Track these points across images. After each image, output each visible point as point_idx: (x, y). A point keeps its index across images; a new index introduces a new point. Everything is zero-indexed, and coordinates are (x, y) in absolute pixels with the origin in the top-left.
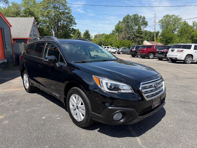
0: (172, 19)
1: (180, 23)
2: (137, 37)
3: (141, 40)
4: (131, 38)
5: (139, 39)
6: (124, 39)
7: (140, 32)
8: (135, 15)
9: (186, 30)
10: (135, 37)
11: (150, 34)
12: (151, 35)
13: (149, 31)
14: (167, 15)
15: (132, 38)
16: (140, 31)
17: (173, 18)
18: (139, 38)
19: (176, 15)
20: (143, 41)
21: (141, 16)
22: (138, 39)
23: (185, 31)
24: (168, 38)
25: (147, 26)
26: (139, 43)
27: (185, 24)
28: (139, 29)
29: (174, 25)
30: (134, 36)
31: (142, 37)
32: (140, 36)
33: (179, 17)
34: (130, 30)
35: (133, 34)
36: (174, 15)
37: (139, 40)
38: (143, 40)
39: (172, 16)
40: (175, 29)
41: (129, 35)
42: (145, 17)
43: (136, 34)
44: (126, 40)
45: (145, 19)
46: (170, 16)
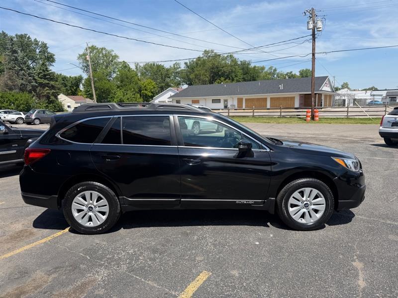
0: (101, 55)
1: (117, 64)
2: (43, 86)
3: (53, 93)
4: (29, 88)
5: (47, 91)
6: (11, 89)
7: (47, 75)
8: (21, 37)
9: (130, 78)
10: (37, 85)
11: (64, 80)
12: (66, 82)
13: (60, 74)
14: (93, 46)
15: (31, 88)
16: (46, 73)
17: (103, 54)
18: (47, 88)
19: (108, 49)
20: (58, 95)
21: (35, 40)
22: (45, 90)
23: (127, 78)
24: (102, 90)
25: (54, 64)
26: (50, 100)
27: (126, 67)
28: (45, 69)
29: (107, 67)
30: (34, 84)
31: (53, 87)
32: (48, 83)
33: (113, 54)
34: (22, 69)
35: (31, 79)
36: (105, 49)
37: (49, 93)
38: (57, 93)
39: (102, 49)
40: (109, 74)
41: (21, 81)
42: (46, 44)
43: (39, 79)
44: (17, 90)
45: (47, 49)
46: (97, 48)
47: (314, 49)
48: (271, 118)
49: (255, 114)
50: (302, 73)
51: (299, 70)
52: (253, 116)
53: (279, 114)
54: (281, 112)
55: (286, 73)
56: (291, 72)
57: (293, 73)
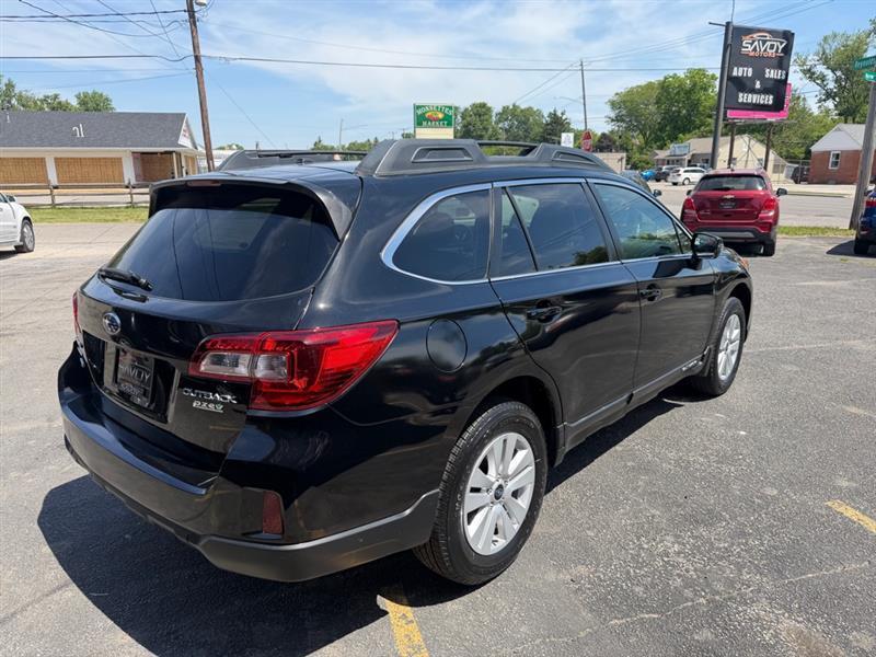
47: (196, 47)
48: (105, 208)
49: (58, 200)
50: (84, 101)
51: (77, 93)
52: (54, 205)
53: (127, 198)
54: (131, 194)
55: (41, 97)
56: (56, 96)
57: (62, 99)
